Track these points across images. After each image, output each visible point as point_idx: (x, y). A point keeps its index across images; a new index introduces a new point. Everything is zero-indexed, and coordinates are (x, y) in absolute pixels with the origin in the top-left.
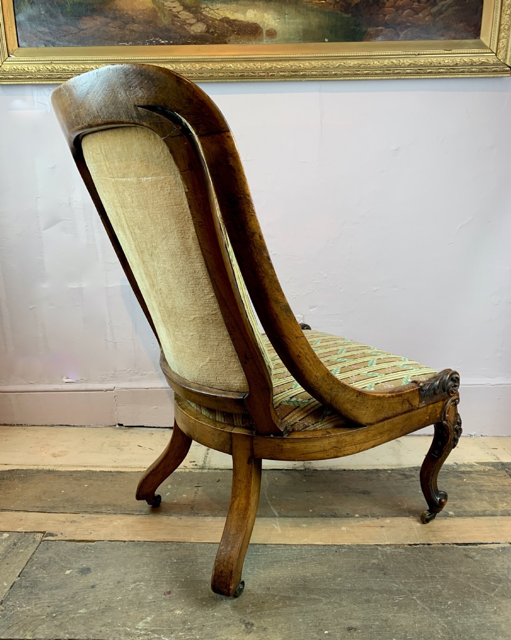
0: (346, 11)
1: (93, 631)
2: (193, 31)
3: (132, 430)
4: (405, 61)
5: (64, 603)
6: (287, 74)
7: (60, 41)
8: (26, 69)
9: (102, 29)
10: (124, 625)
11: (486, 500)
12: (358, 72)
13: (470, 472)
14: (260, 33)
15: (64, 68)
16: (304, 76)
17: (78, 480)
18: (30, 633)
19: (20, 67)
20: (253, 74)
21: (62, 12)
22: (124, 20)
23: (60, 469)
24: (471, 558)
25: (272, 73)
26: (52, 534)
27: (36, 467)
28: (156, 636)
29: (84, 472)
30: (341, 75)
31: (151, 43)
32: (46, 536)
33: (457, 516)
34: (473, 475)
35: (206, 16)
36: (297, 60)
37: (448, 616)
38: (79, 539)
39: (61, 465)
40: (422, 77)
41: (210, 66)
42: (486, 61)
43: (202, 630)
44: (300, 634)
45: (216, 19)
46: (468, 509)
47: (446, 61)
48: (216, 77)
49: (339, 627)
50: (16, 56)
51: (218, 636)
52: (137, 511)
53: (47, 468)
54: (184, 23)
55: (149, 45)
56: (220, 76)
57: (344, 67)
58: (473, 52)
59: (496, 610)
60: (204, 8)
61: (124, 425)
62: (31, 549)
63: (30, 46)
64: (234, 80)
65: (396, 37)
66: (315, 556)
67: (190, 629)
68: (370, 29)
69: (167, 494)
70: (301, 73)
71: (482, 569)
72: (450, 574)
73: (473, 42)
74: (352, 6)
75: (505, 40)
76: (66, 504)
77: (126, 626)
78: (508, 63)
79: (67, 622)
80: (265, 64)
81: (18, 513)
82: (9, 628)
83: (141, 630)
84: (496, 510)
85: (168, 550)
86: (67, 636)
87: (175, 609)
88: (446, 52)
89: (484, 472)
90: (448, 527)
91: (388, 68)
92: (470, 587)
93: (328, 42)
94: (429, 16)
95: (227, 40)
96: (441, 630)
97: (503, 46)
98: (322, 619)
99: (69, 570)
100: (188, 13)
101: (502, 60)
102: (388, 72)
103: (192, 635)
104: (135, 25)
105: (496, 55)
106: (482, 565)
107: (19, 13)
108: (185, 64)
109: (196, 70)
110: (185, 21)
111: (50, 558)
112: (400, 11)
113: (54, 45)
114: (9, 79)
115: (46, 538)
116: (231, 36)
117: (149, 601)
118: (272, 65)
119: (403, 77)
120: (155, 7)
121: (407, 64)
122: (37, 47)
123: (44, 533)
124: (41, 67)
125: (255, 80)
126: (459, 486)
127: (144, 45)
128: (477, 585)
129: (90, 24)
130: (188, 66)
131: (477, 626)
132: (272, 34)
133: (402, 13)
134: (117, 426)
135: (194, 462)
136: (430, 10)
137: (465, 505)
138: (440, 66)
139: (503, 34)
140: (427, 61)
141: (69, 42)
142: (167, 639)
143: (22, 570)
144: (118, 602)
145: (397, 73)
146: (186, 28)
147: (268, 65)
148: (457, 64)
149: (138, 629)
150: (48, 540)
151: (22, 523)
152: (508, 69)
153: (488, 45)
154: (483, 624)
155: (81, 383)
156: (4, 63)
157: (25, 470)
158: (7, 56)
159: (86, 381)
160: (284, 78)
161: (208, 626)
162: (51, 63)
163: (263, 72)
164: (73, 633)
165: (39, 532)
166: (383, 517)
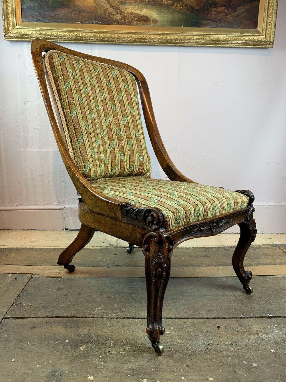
0: (192, 13)
1: (70, 313)
2: (115, 18)
3: (73, 231)
4: (221, 38)
5: (50, 302)
6: (163, 41)
8: (26, 33)
9: (67, 15)
10: (87, 310)
11: (269, 259)
12: (199, 42)
13: (259, 248)
15: (46, 33)
16: (171, 43)
17: (47, 252)
18: (34, 315)
19: (22, 32)
20: (145, 41)
21: (46, 5)
22: (79, 11)
23: (36, 247)
24: (267, 281)
25: (155, 41)
26: (37, 274)
27: (22, 247)
28: (106, 315)
29: (49, 248)
30: (190, 43)
31: (93, 23)
33: (256, 265)
34: (261, 249)
35: (122, 11)
36: (168, 35)
37: (260, 304)
38: (53, 276)
40: (230, 46)
41: (123, 36)
42: (261, 39)
43: (130, 312)
44: (184, 313)
45: (127, 13)
46: (261, 262)
47: (241, 39)
48: (126, 41)
49: (204, 310)
50: (20, 26)
51: (139, 314)
52: (83, 265)
53: (28, 247)
54: (111, 14)
56: (129, 41)
57: (192, 39)
59: (284, 301)
60: (121, 7)
61: (69, 229)
62: (26, 280)
63: (28, 22)
64: (136, 44)
65: (217, 26)
67: (124, 312)
68: (204, 22)
69: (99, 258)
70: (170, 41)
71: (274, 286)
72: (257, 288)
73: (254, 30)
74: (195, 10)
76: (42, 262)
77: (88, 311)
78: (271, 41)
79: (54, 310)
81: (15, 266)
82: (21, 312)
83: (97, 312)
84: (276, 262)
85: (104, 280)
86: (55, 315)
87: (113, 304)
89: (267, 248)
90: (253, 269)
91: (213, 40)
92: (269, 293)
93: (183, 27)
94: (233, 17)
96: (258, 310)
97: (268, 32)
98: (194, 307)
99: (50, 289)
100: (113, 9)
101: (268, 40)
102: (213, 42)
103: (125, 314)
104: (85, 14)
105: (265, 37)
106: (273, 284)
107: (23, 4)
108: (110, 34)
109: (116, 38)
110: (111, 13)
111: (38, 284)
112: (219, 14)
113: (41, 21)
114: (16, 37)
115: (34, 276)
117: (99, 301)
118: (155, 36)
119: (220, 46)
120: (96, 5)
121: (222, 39)
122: (32, 22)
123: (32, 274)
124: (34, 32)
126: (255, 253)
127: (89, 24)
128: (272, 292)
129: (61, 12)
130: (112, 35)
131: (276, 308)
132: (155, 21)
133: (220, 15)
134: (65, 230)
135: (111, 244)
136: (233, 14)
137: (260, 261)
138: (238, 40)
139: (268, 27)
140: (232, 38)
142: (112, 316)
143: (23, 289)
144: (81, 301)
145: (218, 43)
146: (111, 16)
147: (153, 37)
148: (246, 40)
149: (95, 312)
150: (35, 277)
151: (19, 269)
152: (271, 43)
153: (261, 32)
154: (279, 307)
155: (45, 205)
156: (14, 29)
157: (16, 248)
158: (15, 25)
159: (48, 204)
160: (161, 43)
161: (133, 310)
162: (39, 30)
163: (151, 40)
164: (59, 314)
165: (29, 273)
166: (217, 266)
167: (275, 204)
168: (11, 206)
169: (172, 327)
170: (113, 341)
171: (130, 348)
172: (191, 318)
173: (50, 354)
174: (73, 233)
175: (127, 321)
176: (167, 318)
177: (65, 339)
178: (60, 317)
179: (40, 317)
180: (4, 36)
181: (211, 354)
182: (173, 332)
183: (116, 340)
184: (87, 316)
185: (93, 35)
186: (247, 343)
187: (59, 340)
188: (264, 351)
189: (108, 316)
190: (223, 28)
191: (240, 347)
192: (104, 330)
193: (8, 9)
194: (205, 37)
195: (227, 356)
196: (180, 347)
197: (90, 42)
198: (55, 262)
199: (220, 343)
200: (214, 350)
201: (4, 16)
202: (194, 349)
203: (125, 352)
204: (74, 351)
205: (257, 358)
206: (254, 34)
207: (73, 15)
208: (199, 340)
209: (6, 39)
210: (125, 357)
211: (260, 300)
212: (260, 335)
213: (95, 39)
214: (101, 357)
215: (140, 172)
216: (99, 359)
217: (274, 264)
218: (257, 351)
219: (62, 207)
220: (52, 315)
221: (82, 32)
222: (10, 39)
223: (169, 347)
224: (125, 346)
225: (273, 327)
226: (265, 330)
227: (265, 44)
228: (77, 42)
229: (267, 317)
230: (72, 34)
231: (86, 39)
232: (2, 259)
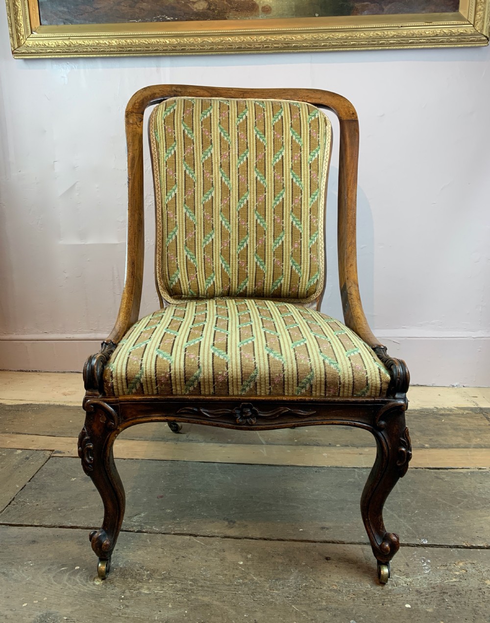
1: (93, 521)
2: (196, 8)
4: (389, 33)
5: (68, 501)
6: (280, 45)
7: (77, 19)
8: (47, 45)
9: (114, 9)
11: (461, 436)
12: (346, 44)
13: (449, 415)
14: (257, 9)
15: (80, 43)
16: (296, 48)
18: (38, 521)
19: (41, 43)
20: (249, 46)
23: (70, 405)
24: (441, 479)
25: (267, 45)
26: (60, 452)
27: (48, 403)
28: (148, 527)
30: (329, 46)
31: (158, 20)
32: (54, 453)
33: (432, 448)
34: (451, 417)
36: (290, 33)
37: (414, 521)
39: (71, 402)
40: (405, 47)
41: (211, 40)
42: (464, 32)
43: (188, 524)
44: (277, 531)
46: (443, 442)
47: (427, 33)
48: (216, 49)
50: (38, 33)
52: (137, 437)
53: (58, 404)
54: (188, 1)
55: (156, 22)
56: (219, 49)
57: (333, 39)
58: (452, 23)
59: (458, 518)
62: (41, 462)
63: (51, 24)
64: (232, 53)
65: (381, 11)
66: (296, 474)
67: (179, 523)
68: (357, 5)
70: (293, 45)
71: (450, 488)
72: (419, 490)
73: (452, 15)
75: (482, 12)
76: (73, 431)
78: (484, 33)
79: (71, 514)
80: (261, 37)
81: (30, 436)
82: (20, 516)
83: (135, 522)
84: (470, 443)
85: (163, 466)
86: (70, 523)
87: (166, 509)
88: (427, 24)
89: (463, 414)
90: (423, 456)
91: (373, 39)
92: (437, 500)
93: (319, 16)
95: (226, 16)
96: (406, 531)
97: (479, 17)
99: (74, 478)
101: (478, 31)
102: (373, 43)
103: (181, 528)
104: (144, 4)
105: (474, 26)
106: (451, 485)
108: (188, 38)
109: (198, 44)
111: (58, 469)
113: (72, 22)
114: (32, 53)
115: (55, 455)
116: (230, 12)
117: (144, 502)
118: (267, 38)
119: (386, 48)
121: (390, 35)
122: (57, 24)
123: (52, 451)
124: (60, 42)
125: (252, 52)
126: (437, 425)
127: (151, 21)
128: (444, 500)
130: (192, 40)
131: (440, 529)
132: (267, 10)
137: (441, 439)
138: (421, 36)
139: (480, 7)
140: (409, 33)
141: (85, 20)
142: (157, 529)
143: (33, 477)
145: (381, 44)
146: (190, 5)
147: (263, 38)
148: (437, 35)
149: (132, 521)
151: (34, 443)
152: (485, 38)
153: (466, 18)
154: (445, 528)
155: (91, 332)
156: (28, 39)
157: (38, 405)
158: (30, 32)
159: (96, 331)
160: (278, 50)
161: (195, 522)
162: (69, 39)
163: (259, 45)
164: (75, 522)
165: (48, 450)
166: (362, 447)
167: (488, 336)
168: (37, 333)
169: (250, 553)
170: (148, 572)
171: (172, 585)
172: (287, 540)
173: (47, 587)
175: (179, 539)
176: (246, 538)
177: (75, 563)
178: (76, 527)
179: (45, 526)
180: (13, 53)
181: (301, 604)
182: (250, 563)
183: (154, 571)
185: (158, 40)
186: (368, 589)
187: (66, 565)
188: (393, 605)
189: (151, 529)
190: (393, 13)
191: (354, 596)
192: (139, 552)
193: (16, 6)
194: (358, 34)
195: (327, 609)
196: (254, 589)
197: (153, 54)
199: (322, 587)
200: (307, 598)
201: (10, 17)
202: (276, 593)
203: (162, 592)
204: (85, 585)
205: (376, 617)
206: (452, 22)
207: (123, 8)
208: (287, 579)
209: (15, 57)
210: (160, 599)
211: (415, 514)
212: (396, 576)
213: (161, 48)
214: (123, 597)
216: (120, 600)
218: (381, 604)
220: (66, 523)
221: (141, 37)
222: (22, 57)
223: (235, 587)
224: (165, 581)
225: (423, 563)
226: (407, 568)
227: (472, 41)
228: (131, 55)
229: (418, 545)
230: (124, 42)
231: (147, 49)
232: (12, 424)
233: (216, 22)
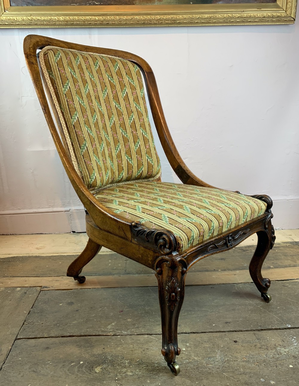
1: (83, 331)
3: (81, 234)
4: (236, 15)
5: (62, 319)
6: (169, 22)
7: (35, 3)
8: (15, 19)
10: (99, 327)
11: (289, 260)
12: (210, 21)
13: (279, 247)
15: (38, 18)
16: (179, 23)
17: (55, 260)
18: (47, 334)
19: (11, 18)
20: (150, 22)
23: (43, 255)
24: (286, 287)
25: (161, 22)
26: (46, 287)
27: (28, 255)
28: (120, 331)
29: (57, 256)
30: (200, 23)
31: (90, 4)
32: (43, 288)
33: (276, 268)
34: (280, 248)
36: (175, 14)
37: (278, 314)
38: (63, 289)
39: (43, 253)
40: (245, 24)
41: (125, 18)
42: (280, 15)
43: (144, 328)
44: (200, 327)
46: (281, 264)
47: (258, 15)
48: (129, 24)
49: (220, 322)
50: (9, 12)
51: (154, 330)
52: (93, 274)
53: (35, 255)
55: (89, 5)
56: (131, 23)
57: (202, 18)
61: (76, 232)
62: (36, 295)
63: (18, 6)
64: (139, 26)
67: (138, 327)
69: (109, 265)
70: (178, 22)
72: (276, 295)
73: (273, 5)
75: (291, 3)
76: (51, 272)
77: (101, 328)
78: (292, 16)
79: (67, 328)
80: (157, 16)
81: (22, 278)
82: (33, 332)
83: (110, 329)
84: (296, 264)
85: (116, 291)
86: (68, 334)
87: (127, 319)
88: (258, 10)
89: (287, 246)
90: (271, 273)
91: (227, 19)
92: (288, 300)
93: (193, 4)
95: (134, 2)
96: (276, 320)
97: (289, 6)
98: (211, 319)
99: (61, 304)
101: (289, 15)
102: (227, 21)
103: (140, 330)
105: (286, 12)
106: (293, 290)
108: (110, 16)
109: (117, 20)
111: (48, 298)
113: (32, 5)
114: (5, 25)
117: (112, 316)
118: (160, 17)
119: (235, 24)
121: (237, 17)
122: (22, 6)
123: (41, 286)
124: (25, 18)
125: (152, 26)
126: (274, 253)
127: (86, 5)
128: (292, 299)
130: (112, 17)
131: (295, 317)
134: (72, 233)
137: (279, 262)
138: (255, 17)
140: (248, 15)
141: (41, 3)
142: (126, 333)
143: (33, 305)
144: (93, 317)
145: (232, 22)
147: (158, 17)
148: (265, 17)
149: (108, 329)
150: (44, 290)
151: (27, 282)
152: (293, 19)
153: (281, 6)
155: (49, 207)
156: (2, 15)
157: (22, 257)
158: (3, 11)
159: (53, 207)
160: (168, 25)
161: (148, 325)
162: (31, 15)
163: (156, 21)
164: (72, 332)
165: (38, 286)
166: (234, 270)
167: (296, 198)
168: (13, 210)
169: (188, 343)
170: (128, 361)
171: (145, 368)
172: (207, 332)
173: (65, 377)
174: (81, 236)
175: (141, 338)
176: (182, 333)
177: (79, 360)
178: (73, 336)
179: (52, 337)
181: (228, 372)
182: (189, 349)
183: (131, 360)
184: (100, 333)
185: (91, 18)
186: (265, 358)
187: (74, 361)
188: (282, 367)
189: (121, 332)
190: (238, 3)
191: (257, 363)
192: (119, 349)
194: (217, 16)
195: (244, 373)
196: (197, 365)
197: (88, 27)
198: (64, 272)
199: (237, 360)
200: (231, 368)
202: (211, 366)
203: (140, 373)
204: (90, 374)
205: (275, 375)
206: (273, 9)
208: (215, 357)
210: (141, 378)
211: (278, 309)
212: (279, 348)
213: (93, 23)
214: (117, 378)
215: (149, 175)
216: (115, 381)
217: (294, 266)
218: (275, 367)
219: (68, 209)
220: (65, 334)
221: (79, 15)
223: (185, 365)
224: (141, 366)
225: (292, 339)
226: (284, 343)
227: (285, 21)
228: (73, 27)
229: (285, 329)
230: (68, 18)
231: (84, 23)
232: (8, 271)
233: (128, 6)
